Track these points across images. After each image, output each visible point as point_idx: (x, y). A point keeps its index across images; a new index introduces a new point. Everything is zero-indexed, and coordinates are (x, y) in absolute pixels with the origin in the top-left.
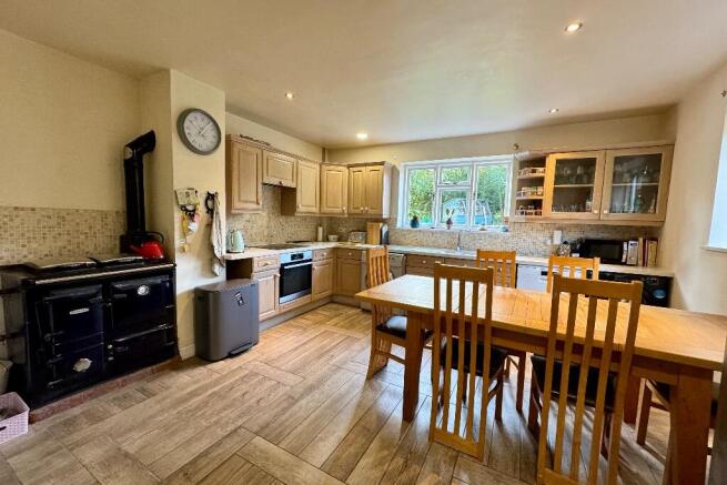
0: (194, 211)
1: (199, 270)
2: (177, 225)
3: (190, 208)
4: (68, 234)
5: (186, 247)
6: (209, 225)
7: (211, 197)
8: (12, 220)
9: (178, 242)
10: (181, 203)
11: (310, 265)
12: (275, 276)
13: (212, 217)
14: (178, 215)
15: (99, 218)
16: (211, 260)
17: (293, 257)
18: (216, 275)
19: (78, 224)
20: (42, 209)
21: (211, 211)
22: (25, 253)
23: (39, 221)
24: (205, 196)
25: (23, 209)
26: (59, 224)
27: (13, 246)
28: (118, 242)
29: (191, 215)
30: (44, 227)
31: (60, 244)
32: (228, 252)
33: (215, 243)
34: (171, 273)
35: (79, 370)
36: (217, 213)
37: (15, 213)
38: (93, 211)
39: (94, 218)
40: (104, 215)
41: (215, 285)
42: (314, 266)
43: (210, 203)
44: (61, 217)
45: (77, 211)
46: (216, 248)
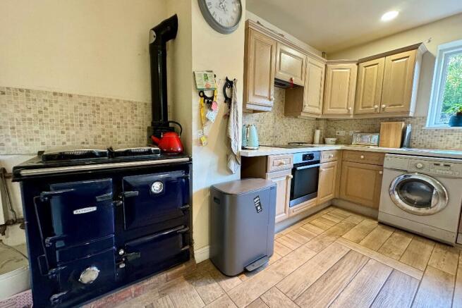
0: (212, 98)
1: (215, 167)
2: (195, 114)
3: (208, 94)
4: (102, 123)
5: (203, 138)
6: (227, 116)
7: (229, 84)
8: (51, 105)
9: (195, 134)
10: (199, 87)
11: (318, 167)
12: (288, 177)
13: (230, 107)
14: (196, 101)
15: (129, 109)
16: (227, 156)
17: (305, 157)
18: (231, 172)
19: (111, 114)
20: (80, 96)
21: (228, 101)
22: (64, 139)
23: (76, 108)
24: (223, 82)
25: (61, 95)
26: (94, 112)
27: (54, 132)
28: (145, 134)
29: (209, 102)
30: (81, 115)
31: (95, 133)
32: (243, 148)
33: (232, 137)
34: (186, 167)
35: (85, 282)
36: (235, 103)
37: (54, 98)
38: (125, 102)
39: (125, 108)
40: (134, 106)
41: (230, 184)
42: (321, 168)
43: (227, 91)
44: (96, 105)
45: (110, 100)
46: (233, 143)
